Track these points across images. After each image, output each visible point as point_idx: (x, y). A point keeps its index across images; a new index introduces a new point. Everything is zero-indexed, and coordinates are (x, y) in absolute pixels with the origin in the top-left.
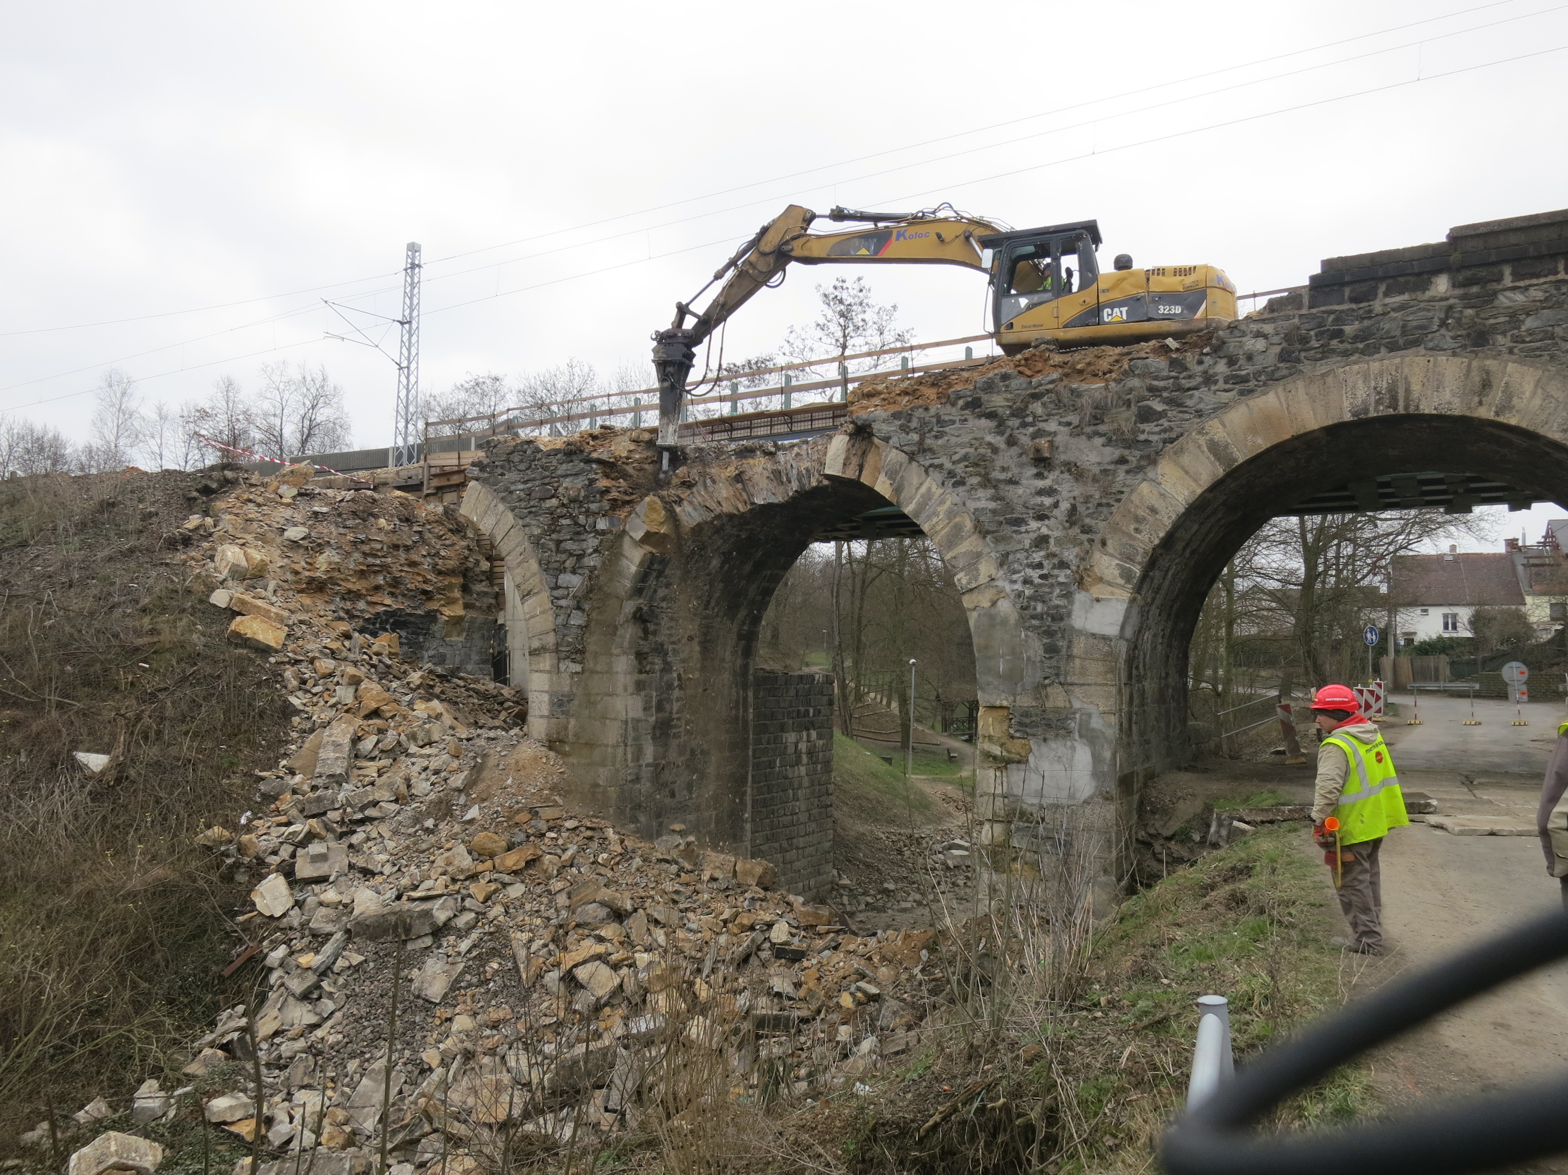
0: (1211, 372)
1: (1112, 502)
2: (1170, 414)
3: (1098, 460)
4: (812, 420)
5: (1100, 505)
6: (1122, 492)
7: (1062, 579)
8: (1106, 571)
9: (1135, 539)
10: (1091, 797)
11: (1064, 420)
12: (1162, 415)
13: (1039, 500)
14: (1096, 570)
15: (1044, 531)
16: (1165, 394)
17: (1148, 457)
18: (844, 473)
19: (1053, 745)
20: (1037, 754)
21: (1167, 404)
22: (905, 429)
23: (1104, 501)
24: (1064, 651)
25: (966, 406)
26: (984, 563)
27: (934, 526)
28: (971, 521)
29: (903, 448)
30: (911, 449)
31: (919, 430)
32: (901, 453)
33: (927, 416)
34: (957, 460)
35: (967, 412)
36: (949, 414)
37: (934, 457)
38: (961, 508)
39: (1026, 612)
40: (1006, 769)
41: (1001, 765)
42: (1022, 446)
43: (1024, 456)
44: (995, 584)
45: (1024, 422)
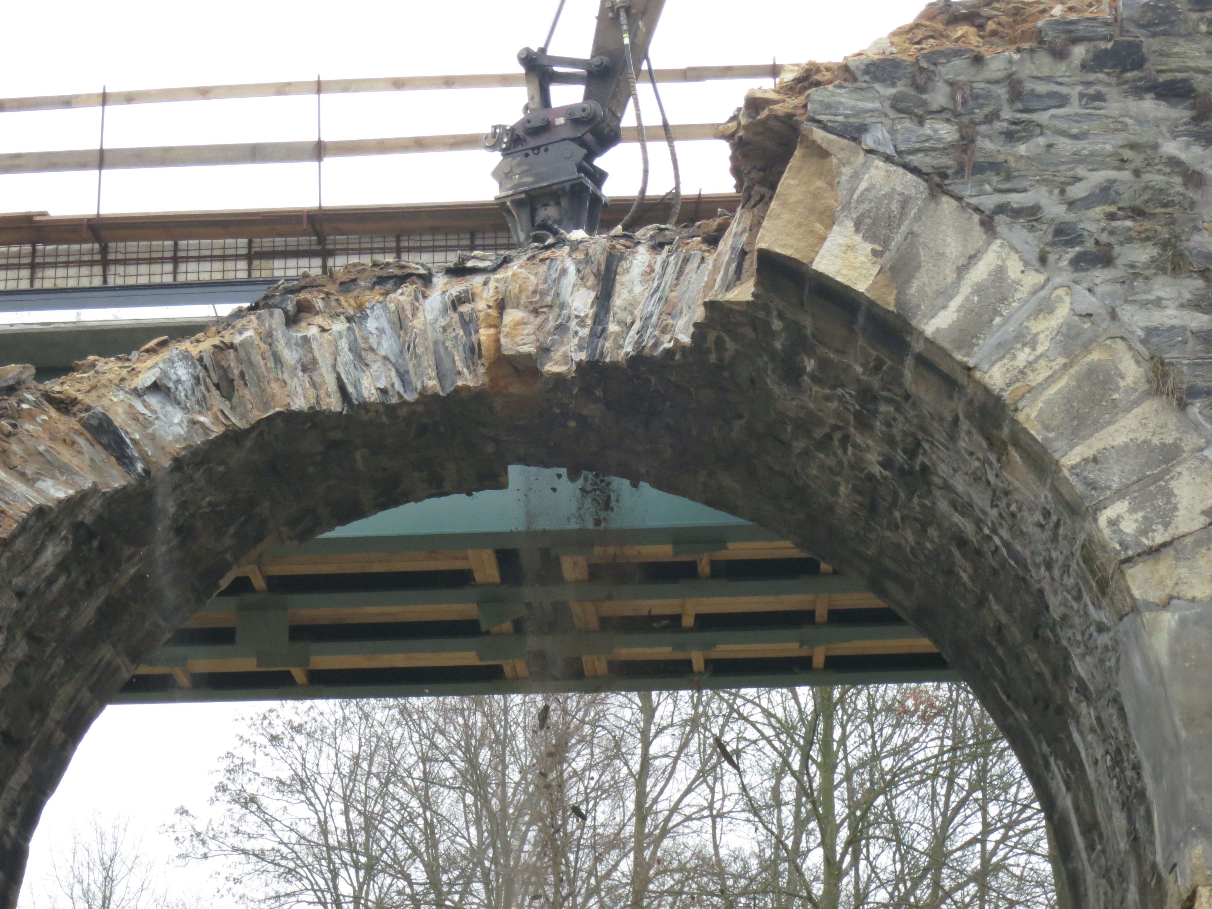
22: (910, 108)
25: (1099, 62)
26: (1186, 477)
27: (1022, 372)
28: (1138, 362)
29: (909, 158)
30: (935, 162)
31: (957, 115)
32: (901, 170)
33: (979, 78)
34: (1080, 199)
35: (1101, 76)
36: (1048, 79)
37: (1008, 186)
38: (1104, 325)
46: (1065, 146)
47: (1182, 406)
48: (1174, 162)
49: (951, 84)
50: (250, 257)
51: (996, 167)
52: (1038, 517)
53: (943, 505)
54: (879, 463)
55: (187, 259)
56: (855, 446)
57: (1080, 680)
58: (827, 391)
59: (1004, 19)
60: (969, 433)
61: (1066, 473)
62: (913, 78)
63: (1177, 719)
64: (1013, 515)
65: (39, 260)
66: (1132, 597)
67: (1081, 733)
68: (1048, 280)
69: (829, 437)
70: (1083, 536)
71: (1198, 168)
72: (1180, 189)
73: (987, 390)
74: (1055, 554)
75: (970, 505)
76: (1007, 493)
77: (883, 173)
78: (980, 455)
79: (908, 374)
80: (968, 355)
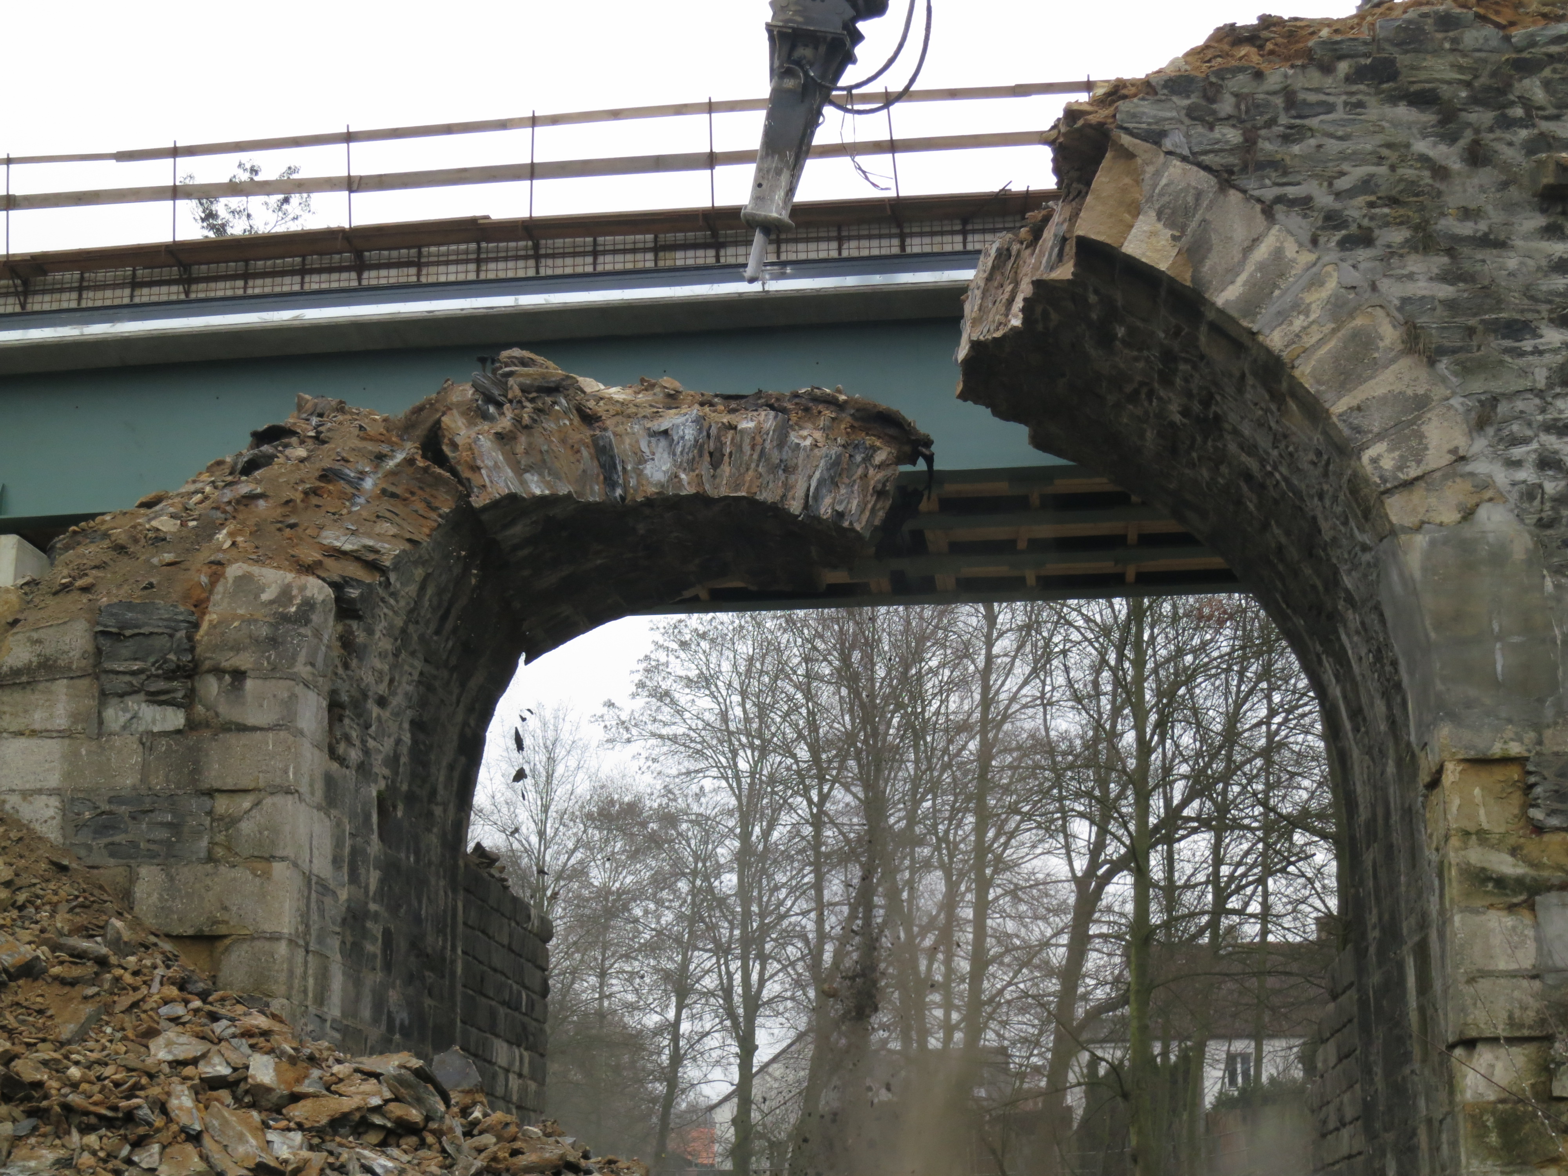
13: (1560, 282)
22: (1202, 117)
25: (1358, 75)
26: (1435, 422)
27: (1297, 336)
28: (1394, 327)
29: (1202, 158)
30: (1223, 161)
31: (1242, 122)
32: (1195, 168)
33: (1260, 90)
34: (1346, 191)
35: (1362, 87)
36: (1317, 90)
37: (1284, 180)
38: (1367, 296)
39: (1549, 532)
40: (1532, 908)
41: (1515, 900)
42: (1505, 167)
43: (1512, 188)
44: (1469, 468)
45: (1504, 116)
46: (1333, 146)
47: (1432, 363)
48: (1424, 159)
49: (1236, 95)
50: (657, 249)
51: (1275, 164)
52: (1312, 456)
53: (1233, 447)
54: (1180, 413)
55: (605, 252)
56: (1160, 399)
57: (1347, 591)
58: (1135, 353)
59: (1280, 40)
60: (1253, 387)
61: (1335, 419)
62: (1205, 90)
63: (1428, 623)
64: (1291, 455)
65: (483, 256)
66: (1390, 522)
67: (1348, 635)
68: (1319, 259)
69: (1137, 392)
70: (1349, 472)
71: (1443, 163)
72: (1429, 181)
73: (1268, 351)
74: (1326, 487)
75: (1255, 446)
76: (1285, 436)
77: (1179, 171)
78: (1263, 405)
79: (1203, 339)
80: (1253, 322)
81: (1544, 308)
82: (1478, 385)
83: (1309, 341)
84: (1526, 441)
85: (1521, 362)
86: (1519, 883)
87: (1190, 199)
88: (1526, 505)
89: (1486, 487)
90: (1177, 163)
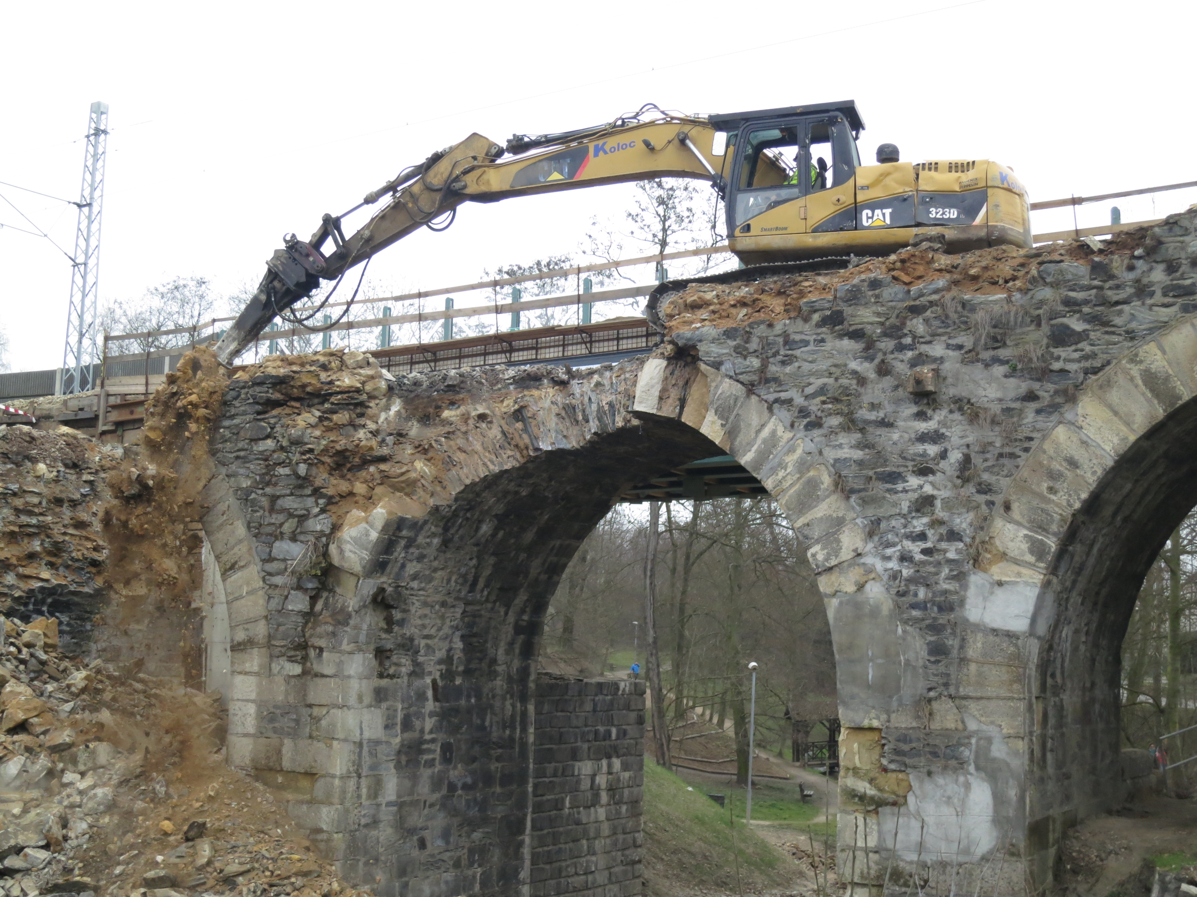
0: (1145, 281)
1: (1017, 451)
2: (1092, 335)
3: (999, 395)
4: (618, 339)
5: (1001, 455)
6: (1031, 439)
7: (951, 555)
8: (1011, 545)
9: (1050, 501)
10: (991, 852)
11: (952, 342)
12: (1082, 336)
13: (920, 448)
14: (998, 542)
15: (928, 489)
16: (1086, 309)
17: (1065, 392)
18: (659, 409)
19: (941, 781)
20: (918, 792)
21: (1089, 322)
22: (741, 352)
23: (1007, 450)
24: (955, 653)
25: (824, 322)
26: (847, 533)
27: (780, 482)
28: (830, 476)
29: (739, 377)
30: (750, 378)
31: (761, 354)
32: (736, 383)
33: (771, 334)
34: (810, 394)
35: (824, 329)
36: (801, 333)
37: (780, 389)
38: (817, 458)
39: (903, 599)
40: (877, 813)
41: (870, 808)
42: (898, 377)
43: (900, 389)
44: (862, 561)
45: (900, 343)
46: (806, 367)
47: (848, 498)
48: (855, 373)
49: (759, 337)
51: (776, 380)
62: (743, 337)
66: (820, 591)
68: (794, 436)
71: (864, 375)
72: (855, 387)
77: (728, 385)
80: (758, 474)
81: (910, 464)
82: (871, 512)
83: (786, 485)
84: (894, 545)
85: (895, 497)
86: (872, 800)
87: (732, 402)
88: (891, 583)
89: (871, 572)
90: (727, 380)
